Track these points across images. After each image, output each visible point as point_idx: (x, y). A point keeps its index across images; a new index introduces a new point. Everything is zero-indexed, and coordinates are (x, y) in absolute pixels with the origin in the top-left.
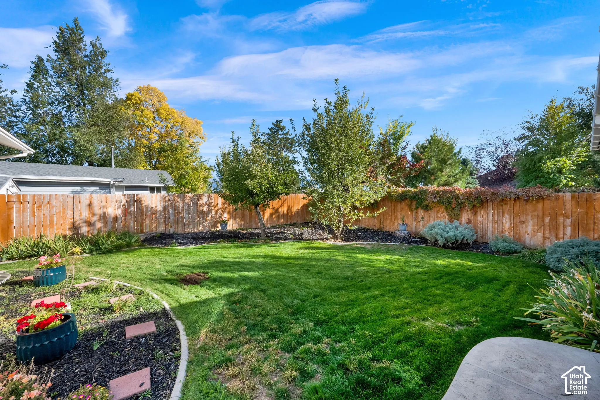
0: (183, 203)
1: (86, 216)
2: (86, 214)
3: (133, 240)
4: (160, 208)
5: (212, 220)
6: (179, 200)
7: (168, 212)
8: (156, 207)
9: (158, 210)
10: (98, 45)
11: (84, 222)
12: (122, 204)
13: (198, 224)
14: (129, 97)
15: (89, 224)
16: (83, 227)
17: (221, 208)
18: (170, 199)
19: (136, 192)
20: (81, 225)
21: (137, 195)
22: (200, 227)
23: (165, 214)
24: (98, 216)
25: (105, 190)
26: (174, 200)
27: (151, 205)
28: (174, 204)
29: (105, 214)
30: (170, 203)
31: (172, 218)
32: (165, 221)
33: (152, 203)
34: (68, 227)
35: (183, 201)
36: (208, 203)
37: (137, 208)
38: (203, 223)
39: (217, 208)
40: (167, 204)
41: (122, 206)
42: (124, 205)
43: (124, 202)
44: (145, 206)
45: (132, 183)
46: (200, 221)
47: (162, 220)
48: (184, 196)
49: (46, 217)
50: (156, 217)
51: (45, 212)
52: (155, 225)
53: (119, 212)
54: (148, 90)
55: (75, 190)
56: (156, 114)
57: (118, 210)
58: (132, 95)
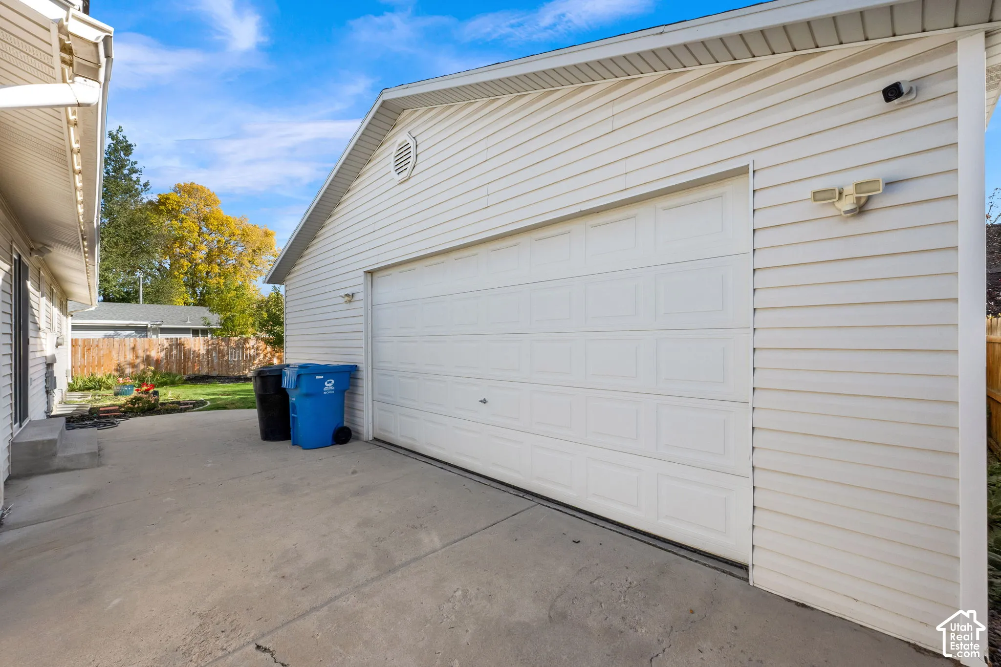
0: (228, 347)
1: (130, 358)
2: (130, 357)
3: (177, 378)
4: (203, 351)
5: (259, 364)
6: (223, 343)
7: (212, 355)
8: (199, 350)
9: (201, 353)
10: (121, 138)
11: (128, 364)
12: (165, 347)
13: (244, 367)
14: (162, 201)
15: (133, 366)
16: (127, 368)
17: (270, 352)
18: (214, 343)
19: (178, 336)
20: (126, 366)
21: (180, 339)
22: (246, 371)
23: (208, 357)
24: (141, 359)
25: (141, 333)
26: (218, 344)
27: (193, 349)
28: (218, 348)
29: (148, 357)
30: (215, 347)
31: (216, 361)
32: (208, 364)
33: (195, 346)
34: (114, 368)
35: (228, 344)
36: (255, 346)
37: (180, 351)
38: (249, 367)
39: (265, 352)
40: (210, 347)
41: (165, 349)
42: (167, 348)
43: (166, 345)
44: (188, 349)
45: (169, 325)
46: (246, 365)
47: (206, 363)
48: (229, 340)
49: (95, 358)
50: (199, 360)
51: (94, 354)
52: (198, 367)
53: (162, 354)
54: (190, 190)
55: (108, 334)
56: (203, 223)
57: (161, 353)
58: (168, 199)
